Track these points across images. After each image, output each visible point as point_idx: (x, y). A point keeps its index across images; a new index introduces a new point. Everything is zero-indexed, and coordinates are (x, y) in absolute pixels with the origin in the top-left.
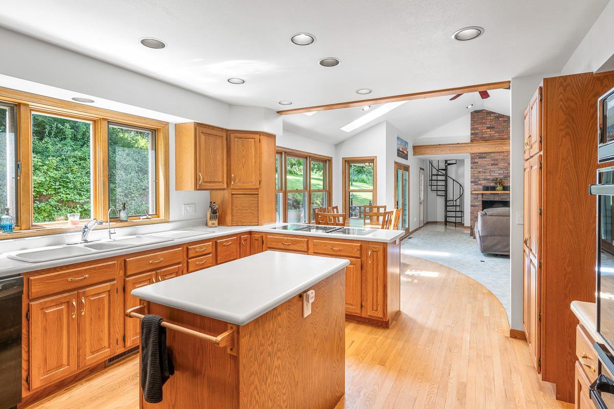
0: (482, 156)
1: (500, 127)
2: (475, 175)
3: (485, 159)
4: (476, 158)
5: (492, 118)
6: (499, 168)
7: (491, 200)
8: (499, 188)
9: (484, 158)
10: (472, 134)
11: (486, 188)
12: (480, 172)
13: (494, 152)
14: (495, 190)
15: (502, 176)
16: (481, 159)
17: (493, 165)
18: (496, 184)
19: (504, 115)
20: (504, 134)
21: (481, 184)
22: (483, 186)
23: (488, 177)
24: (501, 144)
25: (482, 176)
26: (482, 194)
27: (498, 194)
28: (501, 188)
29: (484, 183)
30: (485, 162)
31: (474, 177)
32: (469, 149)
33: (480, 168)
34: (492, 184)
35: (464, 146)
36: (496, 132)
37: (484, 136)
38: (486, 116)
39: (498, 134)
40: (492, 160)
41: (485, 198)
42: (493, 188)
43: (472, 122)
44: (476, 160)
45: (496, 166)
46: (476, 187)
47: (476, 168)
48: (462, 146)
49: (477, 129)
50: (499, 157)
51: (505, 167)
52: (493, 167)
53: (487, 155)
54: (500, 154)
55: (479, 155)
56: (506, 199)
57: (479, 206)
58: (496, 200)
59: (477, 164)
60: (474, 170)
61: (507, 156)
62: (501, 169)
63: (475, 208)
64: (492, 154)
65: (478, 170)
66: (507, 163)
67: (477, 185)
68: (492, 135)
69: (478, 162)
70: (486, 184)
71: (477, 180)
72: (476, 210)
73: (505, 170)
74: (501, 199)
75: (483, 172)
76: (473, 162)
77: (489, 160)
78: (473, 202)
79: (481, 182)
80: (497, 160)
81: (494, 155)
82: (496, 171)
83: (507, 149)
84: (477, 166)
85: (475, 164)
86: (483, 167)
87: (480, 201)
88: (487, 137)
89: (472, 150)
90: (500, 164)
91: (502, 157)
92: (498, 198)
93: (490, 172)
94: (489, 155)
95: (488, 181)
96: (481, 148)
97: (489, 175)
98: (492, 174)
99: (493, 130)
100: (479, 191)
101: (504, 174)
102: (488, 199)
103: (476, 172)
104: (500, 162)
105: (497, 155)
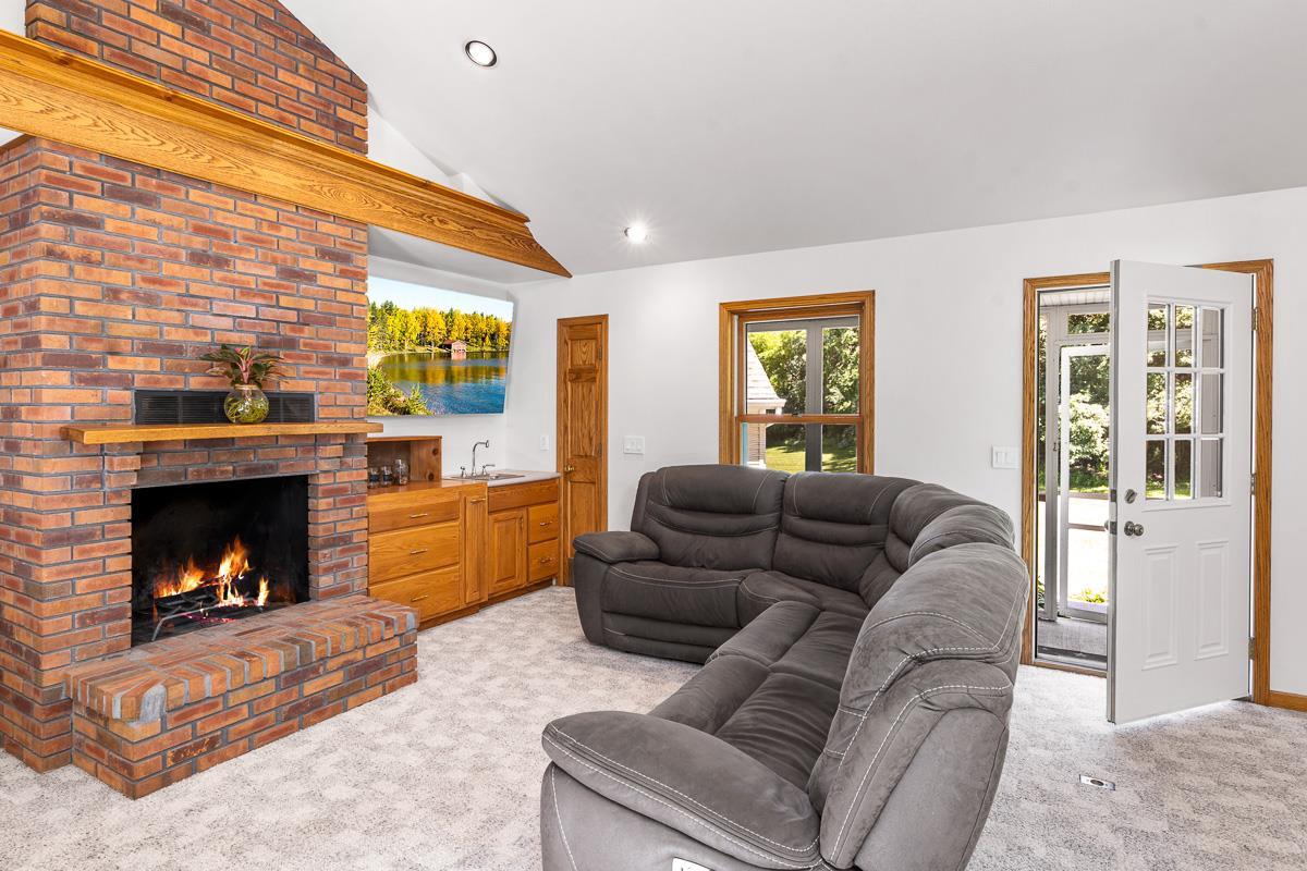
0: (128, 182)
1: (238, 40)
2: (79, 308)
3: (157, 216)
4: (86, 191)
6: (232, 284)
7: (191, 480)
8: (250, 404)
9: (145, 200)
11: (158, 407)
13: (208, 184)
15: (249, 339)
16: (125, 208)
17: (198, 258)
18: (229, 379)
21: (123, 380)
22: (139, 394)
23: (174, 336)
24: (248, 146)
25: (129, 321)
26: (145, 450)
28: (262, 404)
29: (147, 370)
30: (153, 233)
31: (71, 325)
33: (115, 266)
36: (218, 62)
37: (138, 47)
39: (226, 81)
40: (199, 230)
41: (163, 474)
42: (208, 407)
44: (86, 205)
45: (218, 274)
46: (86, 395)
47: (87, 260)
50: (232, 221)
51: (265, 284)
52: (198, 276)
53: (159, 187)
54: (239, 202)
55: (110, 169)
56: (271, 467)
57: (112, 531)
58: (219, 478)
59: (91, 233)
60: (71, 270)
61: (274, 225)
62: (247, 292)
63: (84, 552)
64: (192, 191)
65: (98, 273)
66: (275, 263)
67: (96, 381)
68: (193, 68)
69: (103, 221)
70: (157, 381)
71: (94, 349)
72: (91, 564)
73: (264, 302)
74: (249, 470)
75: (135, 295)
76: (63, 212)
77: (176, 221)
78: (66, 510)
79: (123, 362)
80: (226, 236)
81: (203, 197)
82: (220, 300)
83: (278, 188)
84: (92, 243)
85: (74, 228)
86: (141, 261)
87: (118, 494)
88: (165, 71)
89: (55, 115)
90: (240, 267)
91: (250, 224)
92: (231, 468)
93: (185, 304)
94: (173, 190)
95: (168, 362)
96: (128, 130)
97: (174, 325)
98: (197, 319)
99: (197, 38)
100: (114, 428)
101: (262, 326)
102: (172, 475)
103: (81, 291)
104: (240, 250)
105: (222, 202)
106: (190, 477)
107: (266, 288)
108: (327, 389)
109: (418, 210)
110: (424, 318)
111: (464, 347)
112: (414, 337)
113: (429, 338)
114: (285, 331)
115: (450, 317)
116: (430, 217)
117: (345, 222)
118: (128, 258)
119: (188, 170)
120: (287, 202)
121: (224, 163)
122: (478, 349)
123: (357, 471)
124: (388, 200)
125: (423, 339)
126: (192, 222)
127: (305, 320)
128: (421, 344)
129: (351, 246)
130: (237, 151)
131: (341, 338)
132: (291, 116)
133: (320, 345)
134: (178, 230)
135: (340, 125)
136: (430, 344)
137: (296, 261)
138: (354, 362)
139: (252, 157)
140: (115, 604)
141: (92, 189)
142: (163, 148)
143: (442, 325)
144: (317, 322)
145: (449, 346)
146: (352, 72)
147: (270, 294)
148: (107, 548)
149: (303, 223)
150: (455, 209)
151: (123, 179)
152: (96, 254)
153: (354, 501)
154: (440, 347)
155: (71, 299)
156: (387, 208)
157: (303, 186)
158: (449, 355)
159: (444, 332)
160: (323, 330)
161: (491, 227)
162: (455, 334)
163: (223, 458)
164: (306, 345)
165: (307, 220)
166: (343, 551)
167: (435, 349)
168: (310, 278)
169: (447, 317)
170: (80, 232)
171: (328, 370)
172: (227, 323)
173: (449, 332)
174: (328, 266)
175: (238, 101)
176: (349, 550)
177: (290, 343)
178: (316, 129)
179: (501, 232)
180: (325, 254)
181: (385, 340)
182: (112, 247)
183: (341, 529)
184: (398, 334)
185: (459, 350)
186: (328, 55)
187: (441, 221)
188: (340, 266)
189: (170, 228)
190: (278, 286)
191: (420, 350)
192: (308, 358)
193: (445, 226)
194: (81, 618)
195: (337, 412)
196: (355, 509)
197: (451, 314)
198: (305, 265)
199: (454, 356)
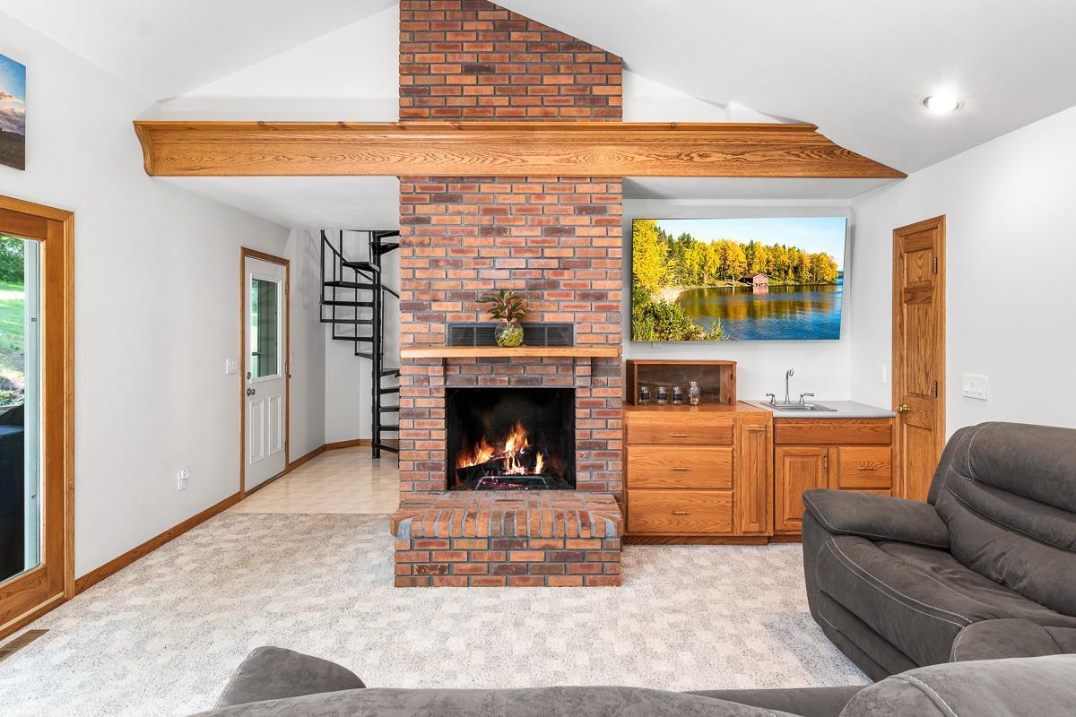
0: (444, 190)
1: (513, 68)
2: (418, 274)
4: (421, 202)
5: (482, 26)
6: (508, 245)
7: (481, 385)
8: (511, 333)
9: (454, 199)
10: (405, 91)
11: (462, 335)
12: (435, 263)
13: (493, 178)
14: (495, 344)
15: (521, 284)
16: (442, 207)
17: (486, 231)
18: (497, 316)
19: (527, 21)
20: (529, 100)
21: (440, 318)
22: (450, 324)
23: (470, 286)
24: (517, 142)
25: (445, 280)
26: (446, 363)
27: (508, 359)
28: (519, 332)
29: (453, 310)
30: (458, 219)
31: (413, 285)
32: (394, 159)
33: (437, 245)
34: (484, 318)
35: (373, 143)
36: (500, 90)
37: (452, 102)
38: (459, 15)
39: (505, 101)
40: (487, 211)
41: (460, 381)
42: (488, 336)
43: (407, 37)
44: (422, 210)
45: (499, 240)
46: (421, 327)
47: (422, 244)
48: (363, 143)
49: (425, 69)
51: (533, 242)
52: (486, 243)
53: (462, 188)
54: (514, 185)
55: (435, 184)
56: (537, 380)
57: (435, 413)
58: (498, 385)
59: (424, 227)
60: (414, 251)
61: (540, 196)
62: (519, 250)
63: (419, 424)
64: (483, 186)
65: (428, 251)
66: (540, 224)
67: (426, 319)
68: (483, 101)
69: (430, 218)
70: (460, 318)
71: (426, 298)
72: (423, 432)
73: (532, 256)
74: (519, 381)
75: (448, 262)
76: (410, 217)
77: (473, 208)
78: (411, 397)
79: (440, 306)
80: (504, 212)
81: (490, 187)
82: (501, 258)
83: (541, 167)
84: (424, 233)
85: (416, 226)
86: (451, 239)
87: (437, 390)
88: (465, 110)
89: (406, 160)
90: (514, 232)
91: (522, 199)
92: (507, 379)
93: (477, 264)
94: (471, 188)
95: (467, 304)
96: (442, 157)
97: (471, 279)
98: (485, 273)
99: (487, 79)
100: (435, 348)
101: (530, 273)
102: (469, 381)
103: (419, 263)
104: (514, 220)
105: (502, 188)
106: (480, 383)
107: (534, 245)
108: (584, 319)
109: (673, 152)
110: (723, 250)
111: (765, 280)
112: (713, 271)
113: (729, 272)
114: (549, 275)
115: (750, 250)
116: (687, 155)
117: (600, 180)
118: (444, 239)
119: (478, 173)
120: (550, 176)
121: (502, 160)
122: (781, 283)
123: (612, 389)
124: (641, 151)
125: (722, 273)
126: (482, 206)
127: (565, 265)
128: (721, 278)
129: (607, 199)
130: (513, 149)
131: (597, 277)
132: (553, 109)
133: (577, 284)
134: (474, 214)
135: (595, 101)
136: (731, 278)
137: (557, 220)
138: (609, 296)
139: (522, 150)
140: (435, 460)
141: (424, 199)
142: (463, 161)
143: (742, 257)
144: (576, 266)
145: (751, 280)
146: (607, 53)
147: (537, 249)
148: (432, 424)
149: (564, 190)
150: (717, 140)
151: (441, 188)
152: (426, 240)
153: (608, 413)
154: (741, 281)
155: (414, 269)
156: (638, 158)
157: (561, 161)
158: (751, 289)
159: (745, 265)
160: (580, 272)
161: (769, 146)
162: (756, 268)
163: (503, 371)
164: (565, 285)
165: (567, 186)
166: (598, 455)
167: (735, 283)
168: (569, 231)
169: (747, 249)
170: (418, 227)
171: (584, 304)
172: (505, 274)
173: (750, 265)
174: (585, 219)
175: (512, 112)
176: (604, 454)
177: (553, 285)
178: (574, 111)
179: (783, 149)
180: (582, 210)
181: (683, 273)
182: (435, 234)
183: (597, 436)
184: (696, 268)
185: (761, 284)
186: (586, 47)
187: (701, 156)
188: (595, 217)
189: (469, 214)
190: (543, 242)
191: (720, 284)
192: (567, 295)
193: (706, 160)
194: (418, 464)
195: (593, 339)
196: (609, 421)
197: (752, 246)
198: (565, 222)
199: (756, 290)
